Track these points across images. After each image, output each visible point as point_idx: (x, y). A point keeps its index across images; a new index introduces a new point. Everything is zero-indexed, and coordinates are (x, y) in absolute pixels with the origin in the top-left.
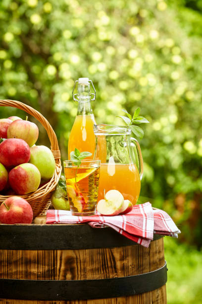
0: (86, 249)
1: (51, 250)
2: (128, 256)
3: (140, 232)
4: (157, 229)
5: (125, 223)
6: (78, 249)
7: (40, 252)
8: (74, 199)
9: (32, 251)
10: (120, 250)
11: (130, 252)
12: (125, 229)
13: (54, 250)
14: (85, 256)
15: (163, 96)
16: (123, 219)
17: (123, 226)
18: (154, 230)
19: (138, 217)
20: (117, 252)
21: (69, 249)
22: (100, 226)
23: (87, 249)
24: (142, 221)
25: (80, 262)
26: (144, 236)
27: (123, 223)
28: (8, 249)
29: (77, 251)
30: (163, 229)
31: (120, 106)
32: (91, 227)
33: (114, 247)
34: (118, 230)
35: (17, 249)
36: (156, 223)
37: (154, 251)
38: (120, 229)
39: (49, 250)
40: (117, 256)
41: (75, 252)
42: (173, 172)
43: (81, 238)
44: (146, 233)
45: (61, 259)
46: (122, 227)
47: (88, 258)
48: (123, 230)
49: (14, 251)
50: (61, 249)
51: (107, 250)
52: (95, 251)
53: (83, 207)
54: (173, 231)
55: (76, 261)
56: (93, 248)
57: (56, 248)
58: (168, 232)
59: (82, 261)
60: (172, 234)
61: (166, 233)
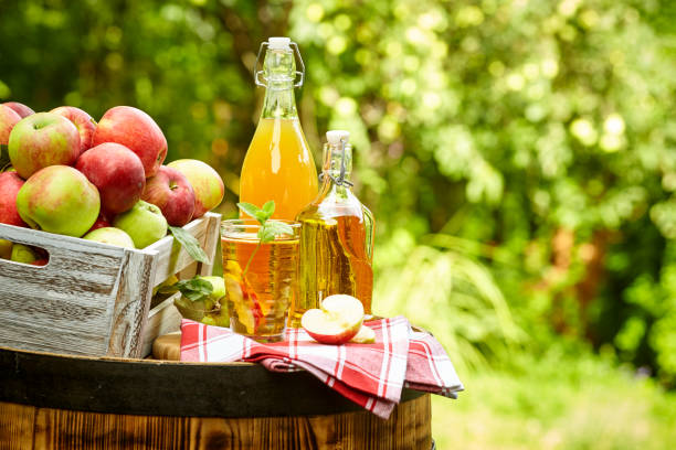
0: (253, 417)
1: (178, 417)
2: (346, 434)
3: (373, 386)
4: (412, 380)
5: (342, 363)
6: (237, 417)
7: (155, 420)
8: (239, 304)
9: (136, 418)
10: (328, 420)
11: (350, 427)
12: (339, 377)
13: (183, 418)
14: (250, 432)
15: (530, 17)
16: (339, 354)
17: (336, 370)
18: (405, 382)
19: (373, 352)
20: (322, 427)
21: (216, 416)
22: (287, 368)
23: (257, 416)
24: (381, 359)
25: (240, 446)
26: (380, 394)
27: (338, 364)
28: (85, 411)
29: (233, 423)
30: (427, 380)
31: (434, 36)
32: (266, 370)
33: (315, 414)
34: (324, 378)
35: (106, 411)
36: (412, 364)
37: (406, 423)
38: (330, 376)
39: (173, 416)
40: (321, 433)
41: (229, 423)
42: (546, 183)
43: (243, 393)
44: (385, 386)
45: (198, 437)
46: (333, 373)
47: (256, 436)
48: (335, 378)
49: (99, 416)
50: (200, 416)
51: (300, 420)
52: (273, 422)
53: (257, 323)
54: (447, 385)
55: (230, 443)
56: (270, 415)
57: (189, 414)
58: (436, 387)
59: (243, 443)
60: (444, 391)
61: (431, 389)
